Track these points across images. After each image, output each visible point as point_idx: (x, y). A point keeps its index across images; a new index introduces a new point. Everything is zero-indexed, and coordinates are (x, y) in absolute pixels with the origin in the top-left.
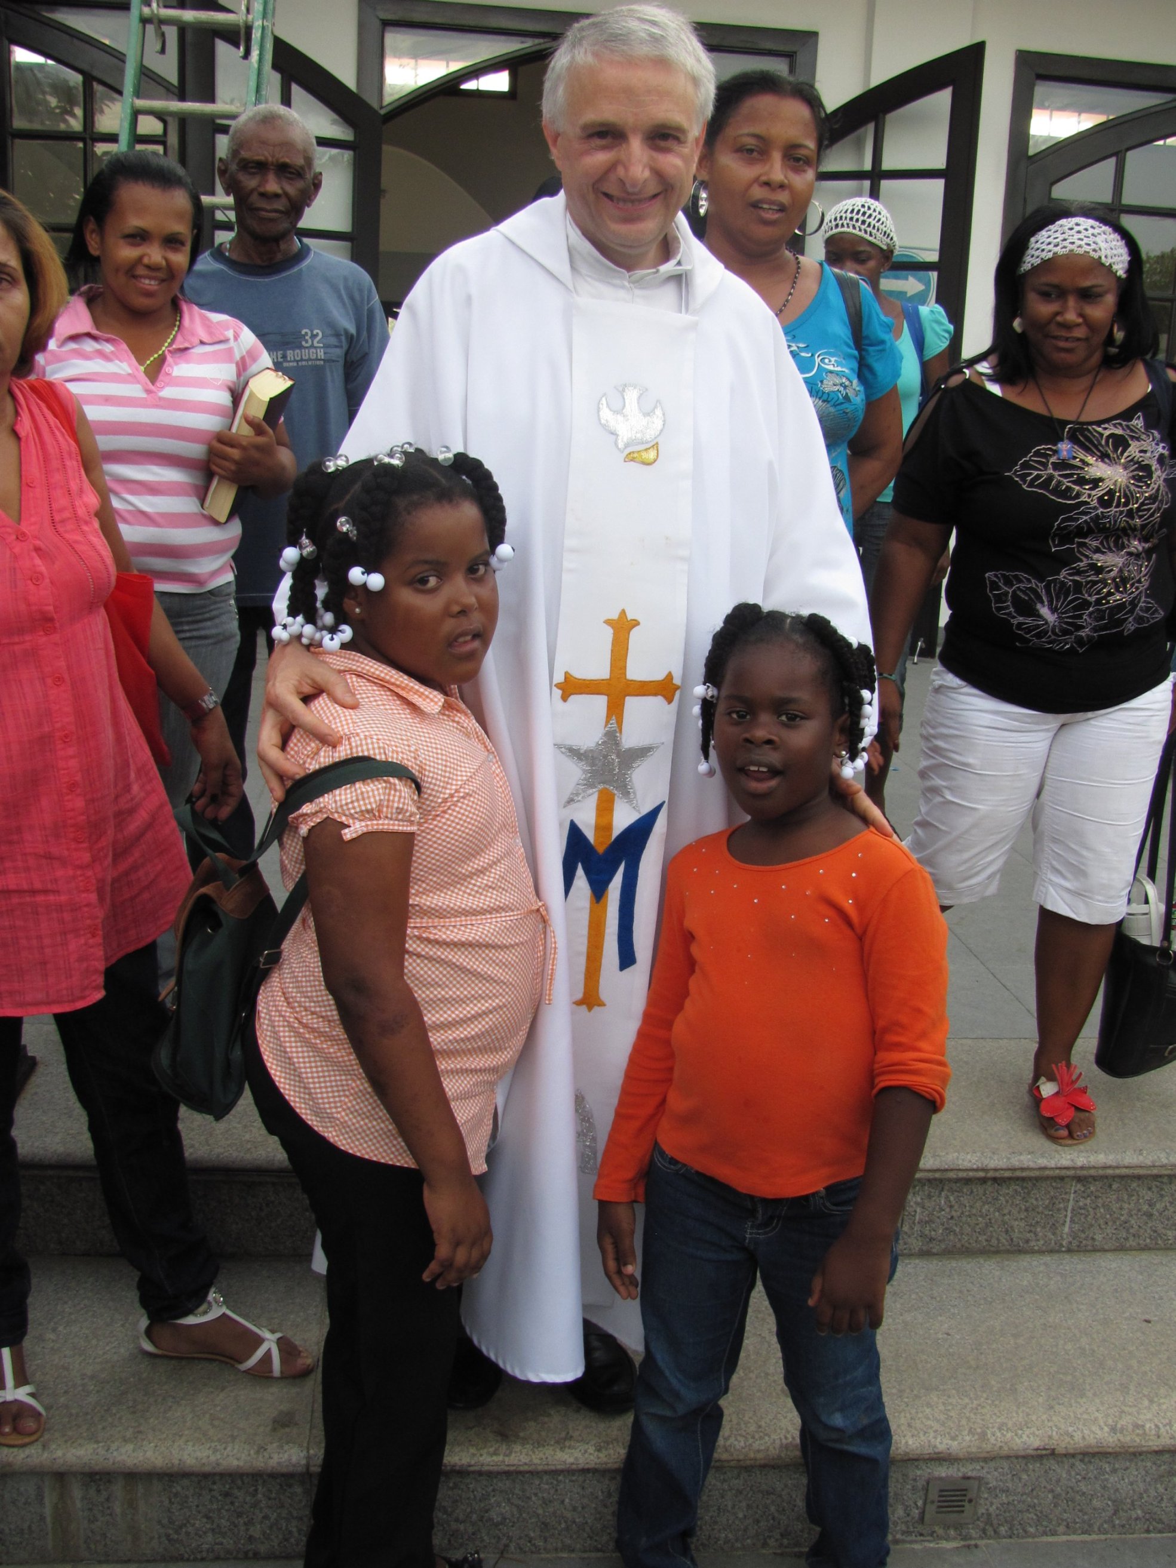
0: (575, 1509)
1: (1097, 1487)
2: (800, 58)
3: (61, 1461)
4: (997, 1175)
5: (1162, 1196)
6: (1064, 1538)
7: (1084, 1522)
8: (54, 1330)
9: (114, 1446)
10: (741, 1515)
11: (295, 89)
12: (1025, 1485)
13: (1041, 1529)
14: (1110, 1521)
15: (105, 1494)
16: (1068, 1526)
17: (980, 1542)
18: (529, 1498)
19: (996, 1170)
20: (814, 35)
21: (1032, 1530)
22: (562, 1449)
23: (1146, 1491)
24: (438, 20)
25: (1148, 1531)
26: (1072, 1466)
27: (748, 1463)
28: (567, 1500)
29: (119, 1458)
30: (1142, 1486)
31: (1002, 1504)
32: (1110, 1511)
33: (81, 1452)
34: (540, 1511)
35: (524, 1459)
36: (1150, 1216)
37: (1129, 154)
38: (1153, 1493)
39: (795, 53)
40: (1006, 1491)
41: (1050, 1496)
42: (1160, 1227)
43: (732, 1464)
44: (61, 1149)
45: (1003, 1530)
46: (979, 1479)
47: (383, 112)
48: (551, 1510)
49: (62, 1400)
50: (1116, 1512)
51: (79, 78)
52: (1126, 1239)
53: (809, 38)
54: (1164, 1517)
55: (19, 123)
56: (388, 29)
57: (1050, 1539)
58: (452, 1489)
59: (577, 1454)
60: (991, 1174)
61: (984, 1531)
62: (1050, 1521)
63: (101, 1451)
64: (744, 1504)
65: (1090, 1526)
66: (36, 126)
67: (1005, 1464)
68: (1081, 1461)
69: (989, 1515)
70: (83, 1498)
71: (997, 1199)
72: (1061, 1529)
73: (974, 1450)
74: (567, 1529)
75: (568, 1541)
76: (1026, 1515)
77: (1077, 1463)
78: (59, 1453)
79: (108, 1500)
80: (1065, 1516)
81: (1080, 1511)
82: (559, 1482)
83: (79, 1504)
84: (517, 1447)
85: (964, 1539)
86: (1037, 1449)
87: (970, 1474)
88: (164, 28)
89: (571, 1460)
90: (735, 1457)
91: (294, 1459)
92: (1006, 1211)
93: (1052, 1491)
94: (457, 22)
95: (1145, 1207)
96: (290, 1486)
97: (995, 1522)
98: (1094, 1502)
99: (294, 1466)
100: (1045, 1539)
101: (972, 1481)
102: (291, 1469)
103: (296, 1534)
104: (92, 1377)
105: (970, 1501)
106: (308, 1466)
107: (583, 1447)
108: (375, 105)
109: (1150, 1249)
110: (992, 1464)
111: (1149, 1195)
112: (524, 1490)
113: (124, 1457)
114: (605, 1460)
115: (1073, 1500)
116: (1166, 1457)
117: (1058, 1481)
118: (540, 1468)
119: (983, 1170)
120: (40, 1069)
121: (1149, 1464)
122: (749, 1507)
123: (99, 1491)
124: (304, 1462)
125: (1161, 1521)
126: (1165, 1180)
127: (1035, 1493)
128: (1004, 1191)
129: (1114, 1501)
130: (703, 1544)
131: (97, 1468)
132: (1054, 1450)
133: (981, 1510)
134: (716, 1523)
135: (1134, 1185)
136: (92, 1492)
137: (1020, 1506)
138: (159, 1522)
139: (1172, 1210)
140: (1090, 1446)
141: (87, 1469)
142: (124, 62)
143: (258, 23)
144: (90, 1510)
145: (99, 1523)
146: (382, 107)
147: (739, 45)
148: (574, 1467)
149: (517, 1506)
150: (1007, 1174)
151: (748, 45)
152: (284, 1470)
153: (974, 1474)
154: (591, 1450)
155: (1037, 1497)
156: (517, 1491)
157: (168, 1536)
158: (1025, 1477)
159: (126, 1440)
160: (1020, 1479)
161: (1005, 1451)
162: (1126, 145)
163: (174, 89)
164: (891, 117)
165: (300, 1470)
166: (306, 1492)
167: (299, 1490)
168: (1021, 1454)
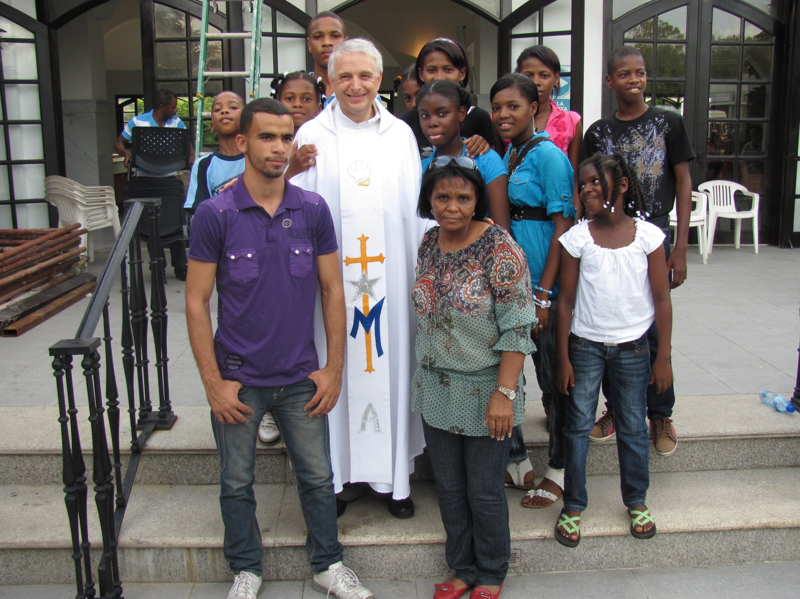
0: (371, 561)
1: (566, 552)
3: (188, 543)
4: (537, 445)
5: (605, 453)
6: (555, 572)
7: (562, 566)
8: (186, 506)
9: (206, 538)
10: (432, 564)
11: (278, 13)
12: (538, 552)
13: (546, 569)
14: (572, 565)
15: (204, 557)
16: (556, 567)
17: (523, 574)
18: (354, 557)
19: (536, 443)
21: (542, 569)
22: (364, 537)
23: (585, 553)
25: (587, 569)
27: (432, 542)
28: (368, 558)
29: (208, 542)
30: (583, 552)
31: (530, 559)
32: (572, 561)
33: (196, 540)
34: (359, 563)
35: (350, 540)
36: (602, 461)
37: (659, 16)
38: (587, 555)
40: (531, 554)
42: (606, 465)
43: (426, 542)
44: (186, 444)
45: (532, 569)
46: (520, 549)
48: (363, 562)
49: (189, 526)
50: (574, 562)
51: (184, 14)
52: (593, 471)
54: (592, 564)
55: (158, 35)
57: (550, 572)
59: (369, 539)
60: (534, 445)
61: (524, 570)
62: (549, 566)
63: (203, 540)
64: (433, 559)
65: (564, 567)
66: (166, 36)
67: (529, 543)
69: (526, 563)
70: (197, 559)
71: (539, 455)
72: (554, 569)
73: (515, 536)
74: (369, 569)
75: (370, 574)
76: (540, 563)
78: (188, 540)
79: (205, 559)
80: (555, 564)
81: (560, 561)
82: (365, 551)
83: (196, 561)
84: (348, 537)
85: (517, 573)
86: (539, 537)
87: (516, 548)
89: (367, 541)
90: (427, 539)
91: (269, 542)
92: (543, 460)
93: (549, 554)
95: (599, 458)
96: (269, 553)
97: (528, 566)
98: (565, 558)
100: (548, 572)
101: (517, 551)
102: (268, 545)
103: (272, 572)
104: (199, 519)
105: (518, 558)
106: (274, 544)
107: (372, 536)
109: (602, 475)
110: (525, 544)
111: (600, 453)
112: (352, 555)
113: (210, 541)
114: (379, 541)
115: (557, 558)
116: (591, 540)
117: (550, 550)
118: (356, 544)
119: (531, 443)
120: (179, 420)
121: (585, 543)
122: (435, 560)
123: (202, 556)
124: (273, 542)
125: (591, 565)
126: (606, 446)
128: (542, 452)
129: (573, 558)
130: (419, 575)
131: (201, 546)
132: (545, 537)
133: (522, 562)
134: (423, 567)
135: (594, 449)
136: (200, 556)
137: (537, 560)
138: (224, 567)
139: (610, 459)
141: (197, 546)
142: (202, 5)
144: (200, 563)
145: (203, 568)
149: (351, 561)
150: (541, 445)
153: (518, 547)
154: (374, 537)
155: (543, 556)
156: (350, 555)
157: (227, 573)
159: (211, 536)
160: (536, 550)
161: (527, 537)
162: (658, 12)
163: (225, 16)
164: (546, 9)
165: (272, 545)
166: (275, 556)
167: (272, 555)
168: (533, 538)
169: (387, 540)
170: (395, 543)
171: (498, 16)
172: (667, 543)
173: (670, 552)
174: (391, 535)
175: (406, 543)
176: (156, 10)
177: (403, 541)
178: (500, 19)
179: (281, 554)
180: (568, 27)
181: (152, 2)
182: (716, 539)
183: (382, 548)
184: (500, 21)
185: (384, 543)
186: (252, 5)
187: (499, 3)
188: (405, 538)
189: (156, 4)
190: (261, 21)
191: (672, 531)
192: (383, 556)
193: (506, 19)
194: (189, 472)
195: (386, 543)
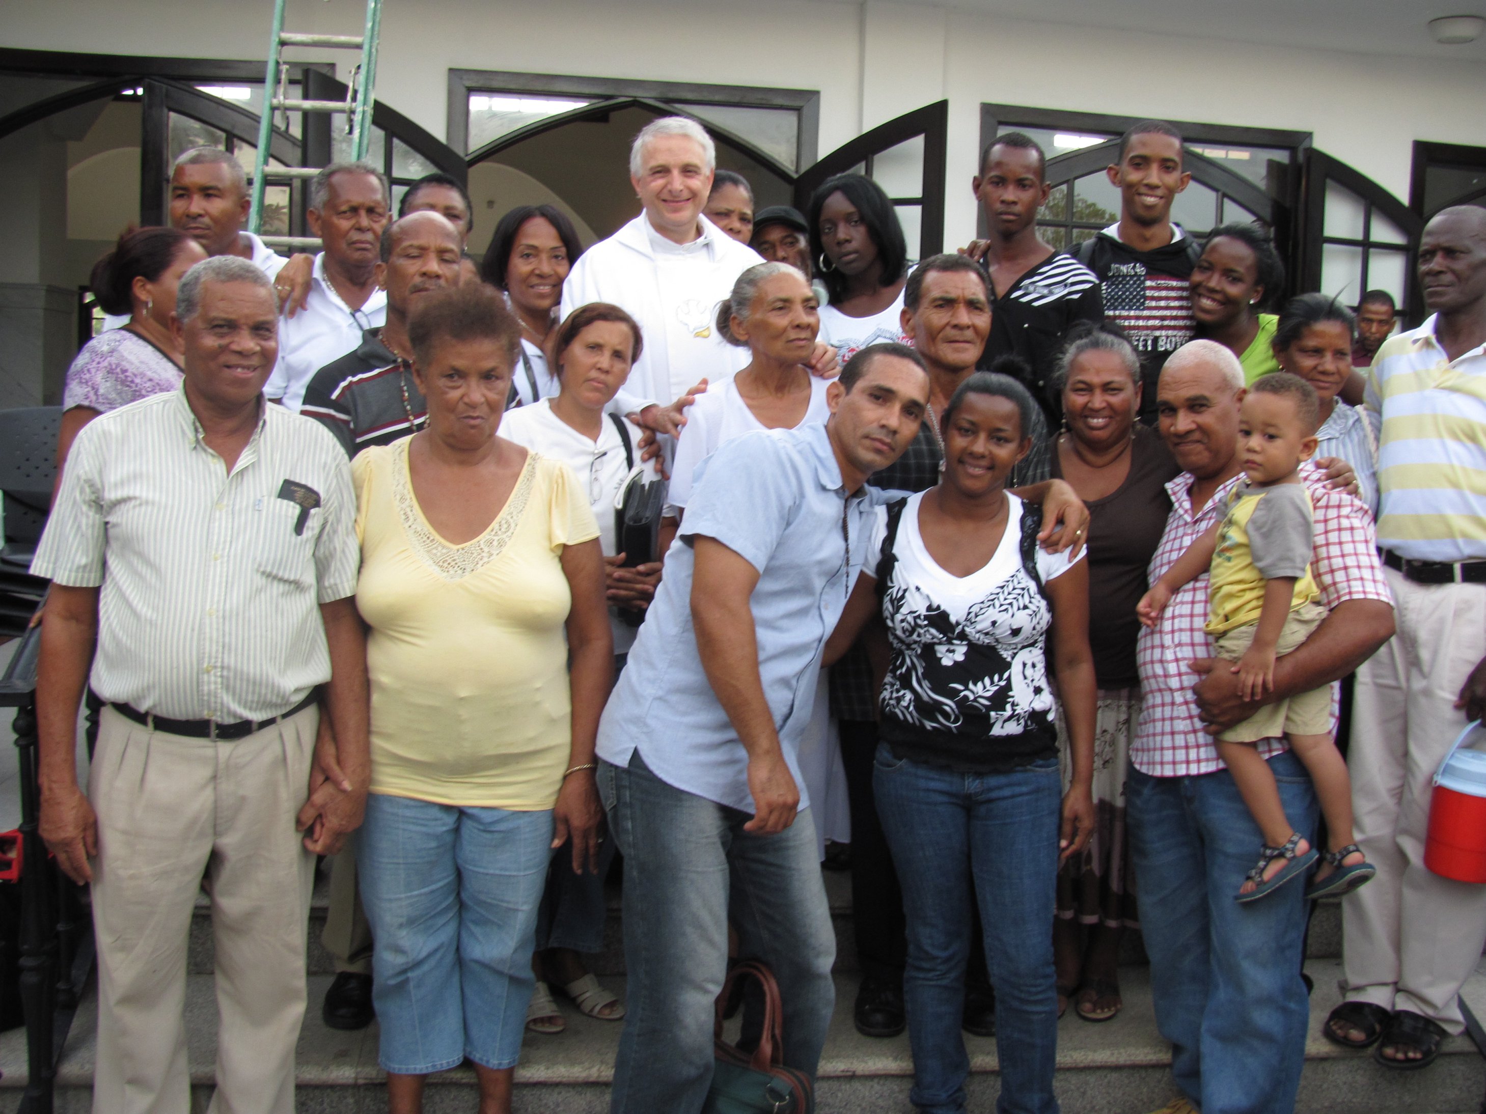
2: (805, 111)
11: (396, 141)
12: (841, 1101)
20: (816, 93)
24: (512, 86)
26: (872, 1087)
28: (530, 1109)
37: (1077, 182)
39: (802, 107)
41: (859, 1109)
47: (467, 159)
51: (224, 135)
53: (812, 96)
56: (472, 93)
58: (453, 1100)
68: (878, 1083)
77: (876, 1086)
86: (843, 1071)
88: (289, 113)
91: (347, 1074)
93: (859, 1105)
94: (528, 88)
96: (345, 1098)
99: (347, 1078)
102: (345, 1081)
106: (356, 1078)
108: (461, 154)
114: (551, 1075)
117: (864, 1098)
124: (353, 1075)
127: (848, 1107)
132: (854, 1072)
140: (878, 1069)
142: (259, 122)
143: (359, 109)
146: (467, 155)
147: (758, 102)
148: (531, 1080)
151: (764, 102)
152: (341, 1081)
158: (840, 1095)
160: (837, 1096)
162: (1075, 175)
163: (300, 144)
164: (877, 157)
165: (351, 1081)
166: (356, 1102)
167: (351, 1101)
168: (832, 1075)
169: (566, 1074)
170: (580, 1080)
171: (793, 168)
172: (1073, 1087)
173: (1078, 1105)
174: (573, 1064)
175: (600, 1079)
176: (171, 124)
177: (596, 1075)
178: (797, 172)
179: (368, 1100)
180: (917, 193)
181: (166, 110)
182: (1159, 1081)
183: (557, 1090)
184: (795, 176)
185: (559, 1080)
186: (351, 121)
187: (795, 145)
188: (599, 1070)
189: (172, 115)
190: (367, 151)
191: (1082, 1065)
192: (558, 1105)
193: (807, 173)
194: (199, 949)
195: (564, 1080)
